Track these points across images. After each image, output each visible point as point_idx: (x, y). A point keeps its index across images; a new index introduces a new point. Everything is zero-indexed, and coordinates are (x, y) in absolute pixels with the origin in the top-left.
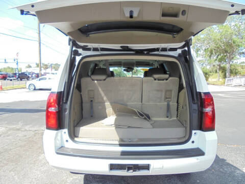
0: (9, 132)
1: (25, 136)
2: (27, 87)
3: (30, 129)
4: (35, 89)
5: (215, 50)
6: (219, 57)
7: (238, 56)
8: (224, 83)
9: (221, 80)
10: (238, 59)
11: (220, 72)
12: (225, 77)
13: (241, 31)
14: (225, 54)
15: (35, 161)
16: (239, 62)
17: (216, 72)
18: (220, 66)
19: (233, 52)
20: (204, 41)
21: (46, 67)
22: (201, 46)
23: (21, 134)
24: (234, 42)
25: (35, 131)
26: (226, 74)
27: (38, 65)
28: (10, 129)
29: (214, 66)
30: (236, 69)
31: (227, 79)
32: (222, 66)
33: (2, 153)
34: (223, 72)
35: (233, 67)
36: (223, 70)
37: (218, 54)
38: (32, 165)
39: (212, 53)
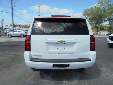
0: (3, 55)
1: (10, 56)
2: (8, 35)
3: (13, 54)
4: (11, 36)
5: (94, 19)
6: (96, 22)
7: (104, 22)
8: (98, 34)
9: (96, 32)
10: (104, 23)
11: (96, 29)
12: (98, 31)
13: (106, 10)
14: (98, 21)
15: (17, 67)
16: (104, 25)
17: (94, 29)
18: (96, 26)
19: (102, 20)
20: (89, 15)
21: (16, 26)
22: (88, 17)
23: (8, 56)
24: (102, 15)
25: (15, 54)
26: (98, 30)
27: (11, 25)
28: (3, 54)
29: (93, 26)
30: (103, 28)
31: (99, 32)
32: (97, 26)
33: (2, 63)
34: (97, 29)
35: (101, 27)
36: (97, 28)
37: (95, 21)
38: (16, 68)
39: (92, 20)
